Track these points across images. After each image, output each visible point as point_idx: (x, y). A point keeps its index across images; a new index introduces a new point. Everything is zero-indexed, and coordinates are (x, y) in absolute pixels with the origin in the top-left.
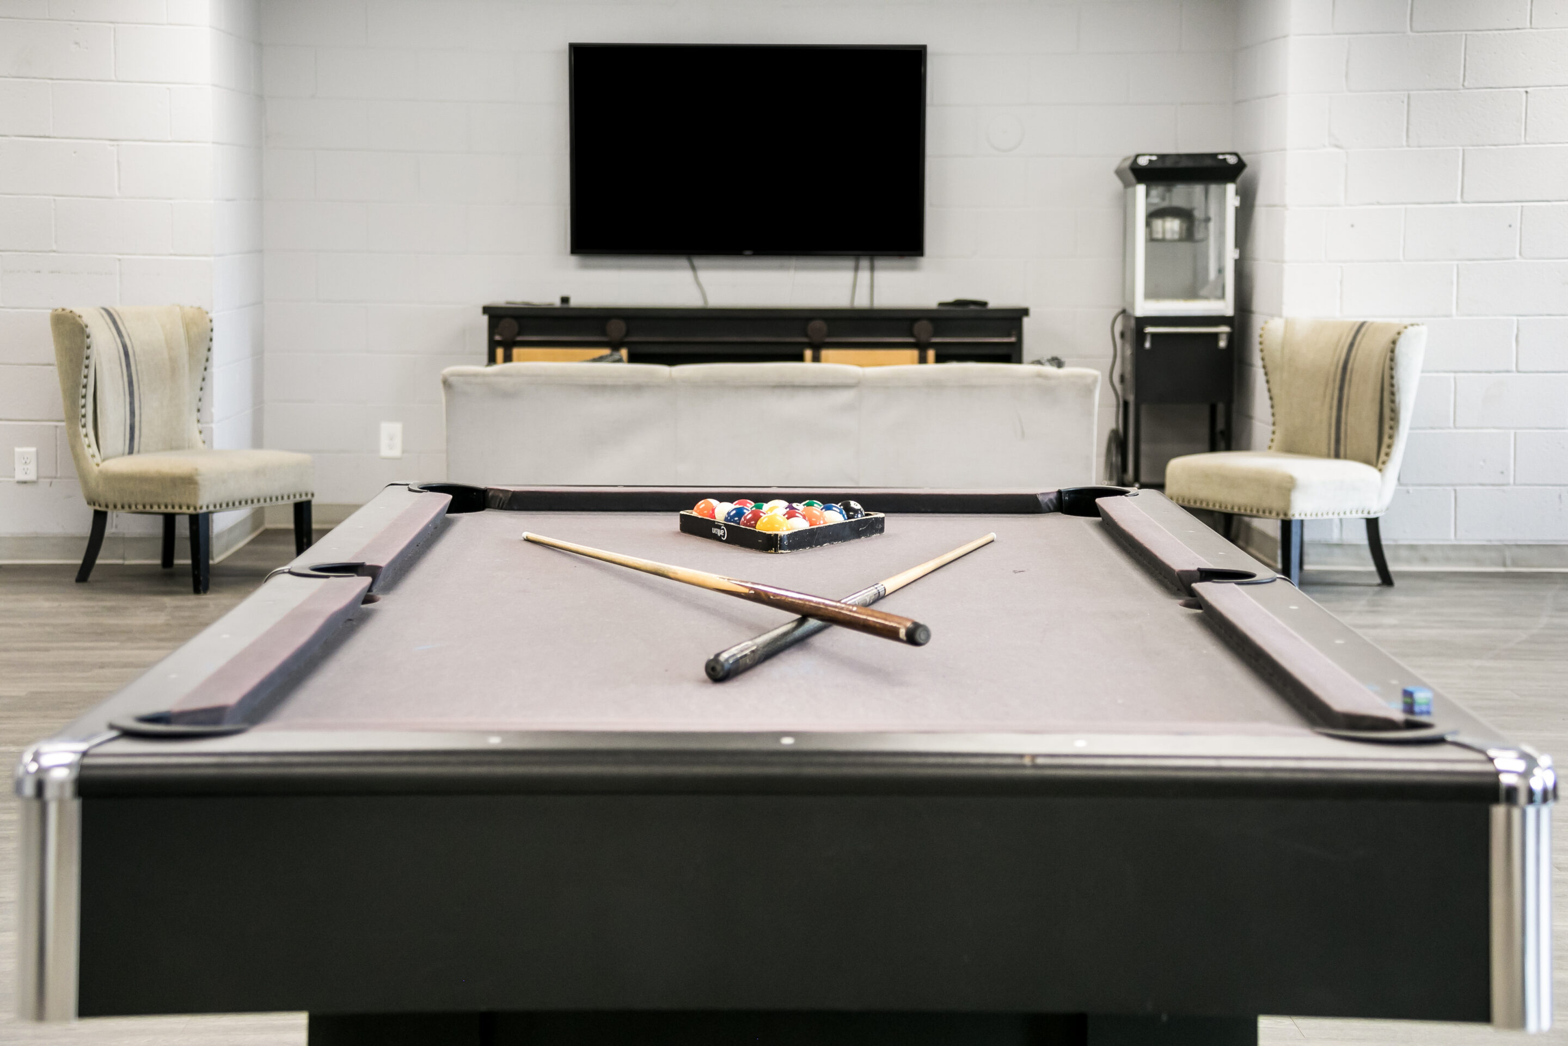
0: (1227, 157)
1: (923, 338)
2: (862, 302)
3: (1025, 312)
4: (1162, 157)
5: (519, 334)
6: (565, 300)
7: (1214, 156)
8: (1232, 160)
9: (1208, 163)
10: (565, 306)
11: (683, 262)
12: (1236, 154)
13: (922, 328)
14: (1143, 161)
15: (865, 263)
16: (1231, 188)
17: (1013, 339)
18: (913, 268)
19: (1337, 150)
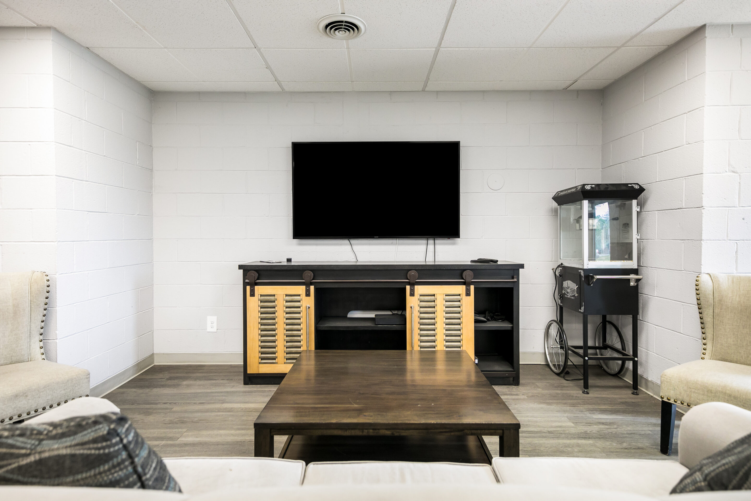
0: (634, 185)
1: (468, 280)
2: (430, 261)
3: (522, 266)
4: (598, 185)
5: (258, 279)
6: (289, 260)
7: (626, 185)
8: (637, 187)
9: (624, 188)
10: (289, 264)
11: (346, 241)
12: (637, 184)
13: (468, 275)
14: (588, 187)
15: (431, 241)
16: (634, 202)
17: (515, 280)
18: (454, 244)
19: (734, 174)
